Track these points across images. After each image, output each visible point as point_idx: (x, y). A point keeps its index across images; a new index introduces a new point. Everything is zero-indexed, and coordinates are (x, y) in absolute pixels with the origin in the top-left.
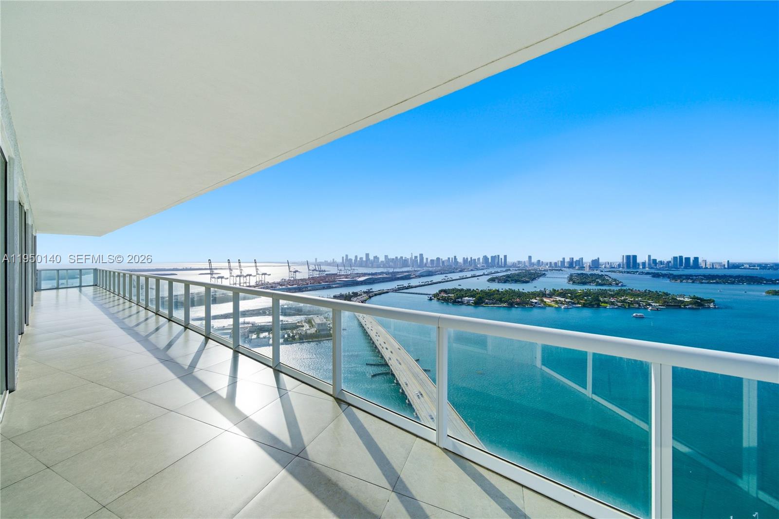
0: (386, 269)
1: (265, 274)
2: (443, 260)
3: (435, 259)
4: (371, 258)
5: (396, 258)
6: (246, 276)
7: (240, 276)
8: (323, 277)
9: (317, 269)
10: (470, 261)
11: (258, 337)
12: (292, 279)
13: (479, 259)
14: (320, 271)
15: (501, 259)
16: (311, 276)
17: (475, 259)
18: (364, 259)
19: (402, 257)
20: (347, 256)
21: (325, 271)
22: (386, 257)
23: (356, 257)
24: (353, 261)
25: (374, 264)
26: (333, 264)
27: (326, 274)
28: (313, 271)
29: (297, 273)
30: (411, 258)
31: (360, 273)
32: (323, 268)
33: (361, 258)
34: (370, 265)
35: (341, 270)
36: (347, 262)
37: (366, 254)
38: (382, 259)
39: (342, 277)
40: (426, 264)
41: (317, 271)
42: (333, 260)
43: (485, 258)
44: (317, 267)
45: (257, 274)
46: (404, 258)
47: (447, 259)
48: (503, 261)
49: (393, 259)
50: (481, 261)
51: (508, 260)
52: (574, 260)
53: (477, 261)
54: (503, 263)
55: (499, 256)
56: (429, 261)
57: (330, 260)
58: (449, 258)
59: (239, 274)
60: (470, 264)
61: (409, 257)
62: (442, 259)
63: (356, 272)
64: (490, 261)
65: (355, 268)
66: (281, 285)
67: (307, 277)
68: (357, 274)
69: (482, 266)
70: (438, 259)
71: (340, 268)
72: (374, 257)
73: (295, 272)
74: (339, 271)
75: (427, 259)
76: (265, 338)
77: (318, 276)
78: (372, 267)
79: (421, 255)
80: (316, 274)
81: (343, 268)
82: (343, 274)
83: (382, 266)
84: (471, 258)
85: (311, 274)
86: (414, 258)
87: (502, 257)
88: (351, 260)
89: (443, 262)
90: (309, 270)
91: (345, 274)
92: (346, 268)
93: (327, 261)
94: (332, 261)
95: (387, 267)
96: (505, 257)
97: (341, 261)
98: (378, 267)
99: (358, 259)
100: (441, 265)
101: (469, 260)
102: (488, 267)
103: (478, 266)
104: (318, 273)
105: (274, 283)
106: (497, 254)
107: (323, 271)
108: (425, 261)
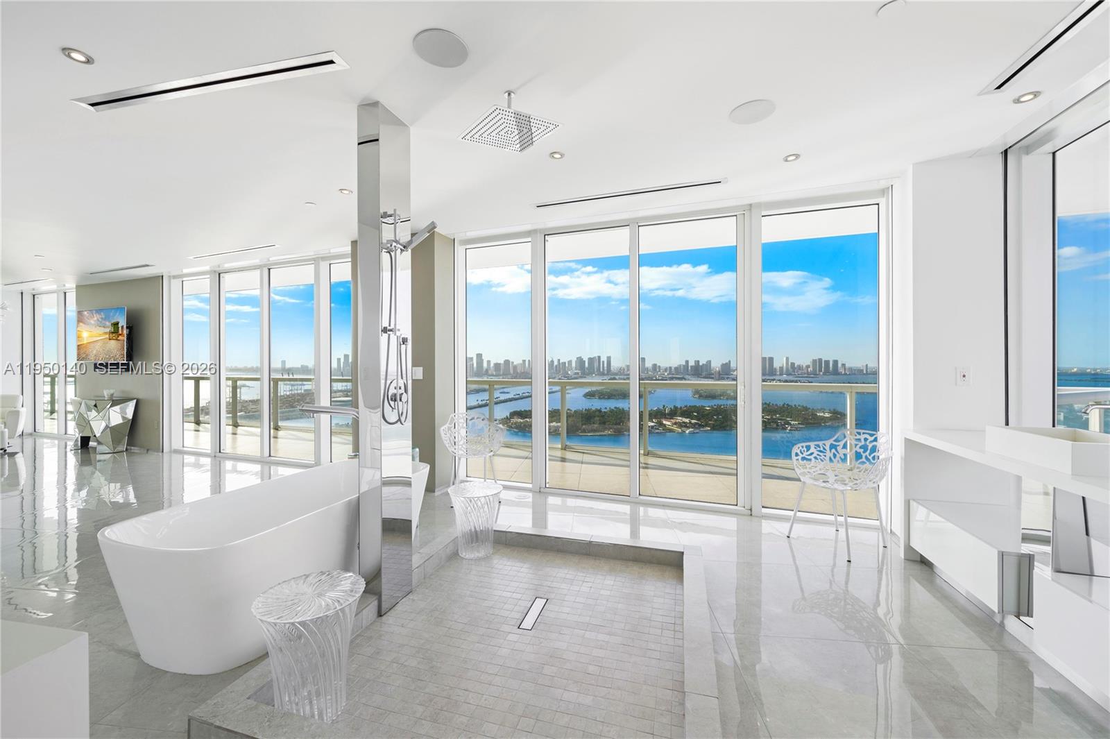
2: (515, 363)
3: (502, 362)
10: (556, 366)
13: (570, 362)
15: (603, 362)
17: (565, 363)
40: (487, 370)
43: (580, 361)
47: (521, 362)
48: (605, 365)
50: (574, 365)
51: (612, 364)
52: (701, 364)
53: (567, 365)
54: (606, 368)
55: (599, 357)
56: (492, 365)
58: (524, 361)
60: (556, 370)
62: (513, 363)
64: (587, 365)
69: (576, 374)
70: (507, 362)
75: (489, 362)
79: (479, 356)
84: (559, 360)
87: (604, 359)
89: (515, 367)
96: (609, 359)
100: (512, 371)
101: (556, 363)
102: (584, 374)
103: (569, 372)
106: (596, 355)
108: (485, 365)
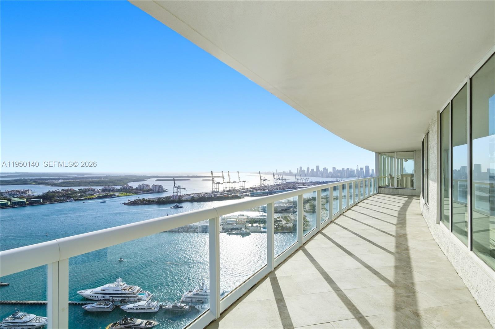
0: (335, 178)
1: (245, 181)
4: (321, 169)
5: (343, 169)
6: (233, 183)
7: (229, 182)
8: (284, 184)
9: (280, 178)
11: (252, 226)
12: (263, 185)
14: (282, 180)
16: (276, 184)
18: (315, 170)
19: (348, 169)
20: (301, 168)
21: (286, 180)
22: (334, 168)
23: (308, 169)
24: (306, 172)
25: (324, 174)
26: (290, 174)
27: (287, 182)
28: (277, 179)
29: (266, 181)
30: (357, 170)
31: (314, 181)
32: (284, 177)
33: (312, 170)
34: (320, 175)
35: (298, 179)
36: (301, 173)
37: (317, 166)
38: (330, 170)
39: (299, 185)
41: (280, 179)
42: (290, 170)
44: (280, 176)
45: (239, 181)
46: (350, 170)
49: (340, 170)
57: (287, 171)
59: (229, 181)
61: (355, 168)
63: (310, 181)
65: (309, 178)
66: (256, 190)
67: (273, 184)
68: (311, 182)
71: (297, 177)
72: (323, 168)
73: (265, 180)
74: (296, 180)
76: (257, 227)
77: (280, 183)
78: (322, 177)
80: (280, 182)
81: (299, 178)
82: (300, 182)
83: (330, 176)
85: (276, 182)
86: (359, 170)
88: (304, 171)
90: (274, 179)
91: (301, 182)
92: (302, 178)
93: (285, 172)
94: (289, 172)
95: (336, 177)
97: (296, 172)
98: (328, 176)
99: (310, 170)
104: (281, 181)
105: (251, 188)
107: (284, 180)
